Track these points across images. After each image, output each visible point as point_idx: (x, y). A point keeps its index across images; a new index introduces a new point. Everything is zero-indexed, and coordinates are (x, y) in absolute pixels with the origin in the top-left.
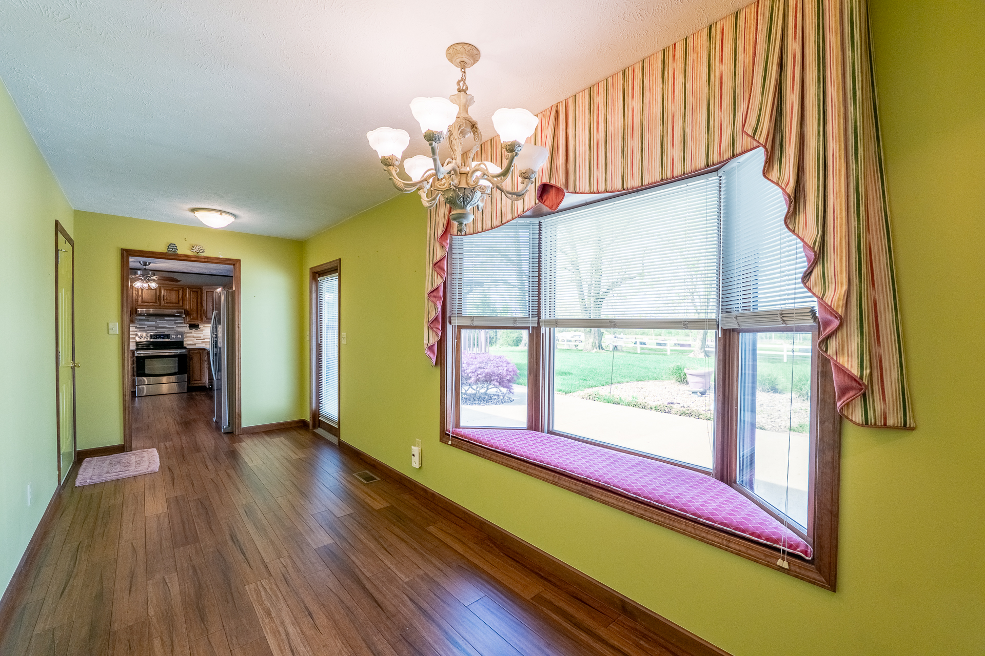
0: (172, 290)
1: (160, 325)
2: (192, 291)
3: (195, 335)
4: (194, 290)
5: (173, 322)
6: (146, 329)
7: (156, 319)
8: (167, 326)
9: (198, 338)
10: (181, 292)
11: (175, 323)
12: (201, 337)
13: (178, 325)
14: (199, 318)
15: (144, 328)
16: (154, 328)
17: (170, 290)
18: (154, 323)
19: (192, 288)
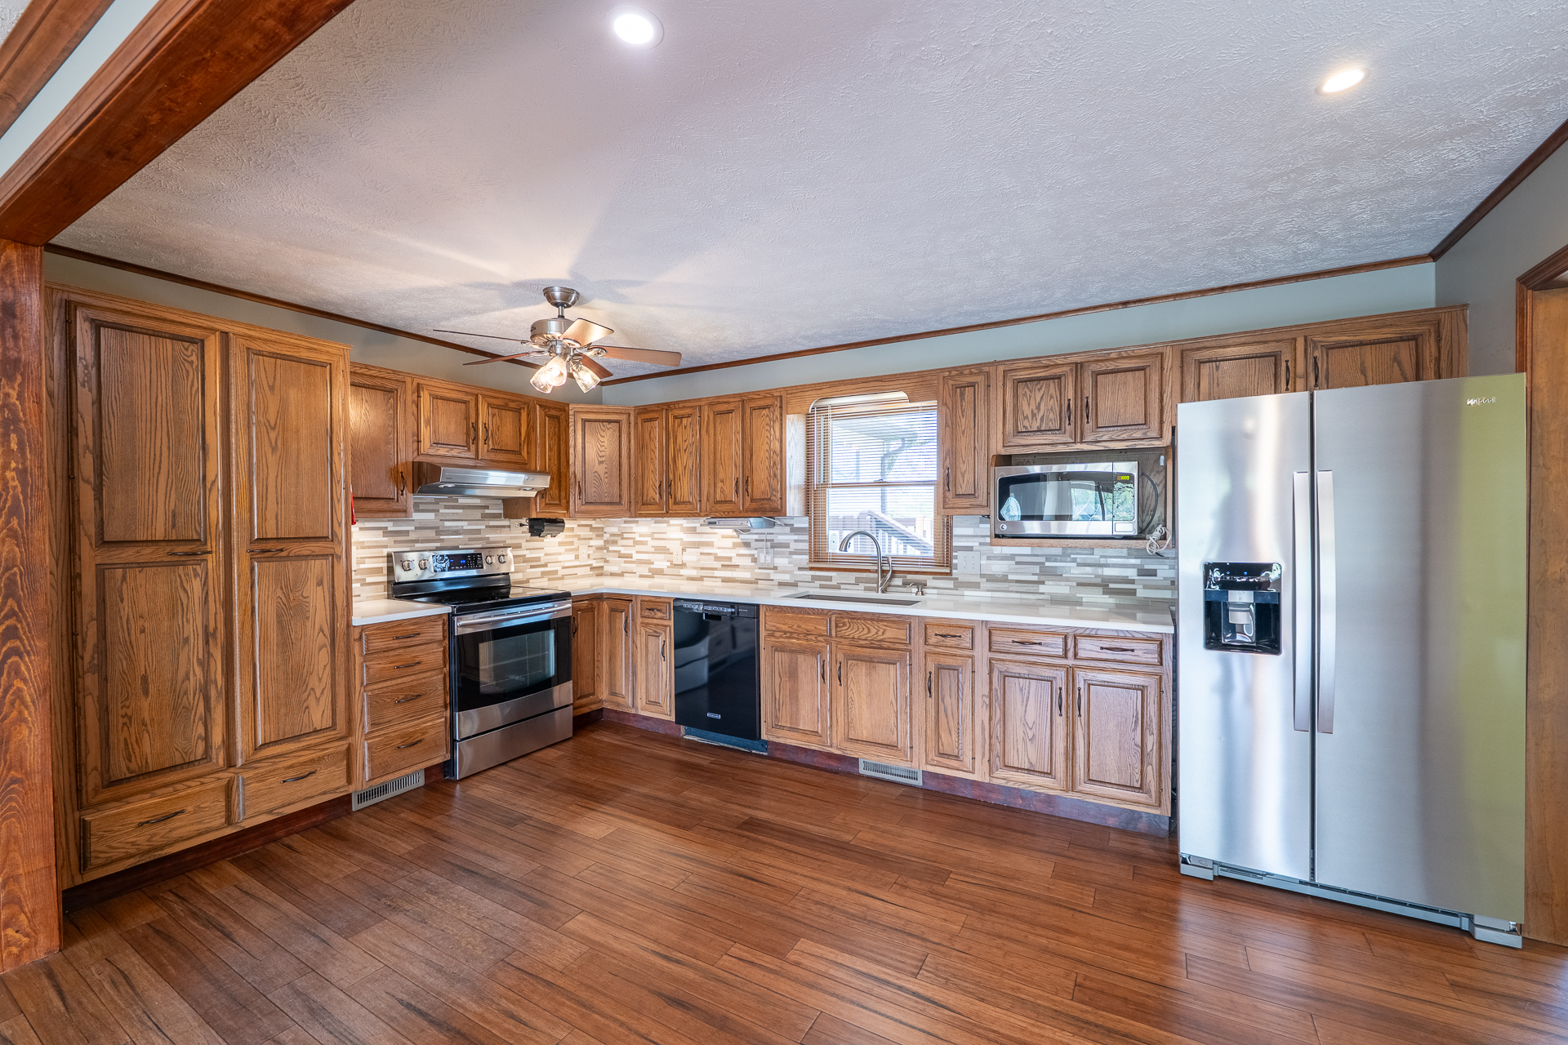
0: (505, 407)
1: (447, 524)
2: (550, 417)
3: (529, 554)
4: (553, 412)
5: (477, 514)
6: (412, 536)
7: (437, 502)
8: (465, 525)
9: (534, 563)
10: (524, 414)
11: (485, 517)
12: (538, 559)
13: (492, 523)
14: (564, 501)
15: (407, 532)
16: (431, 534)
17: (498, 407)
18: (431, 516)
19: (549, 408)
